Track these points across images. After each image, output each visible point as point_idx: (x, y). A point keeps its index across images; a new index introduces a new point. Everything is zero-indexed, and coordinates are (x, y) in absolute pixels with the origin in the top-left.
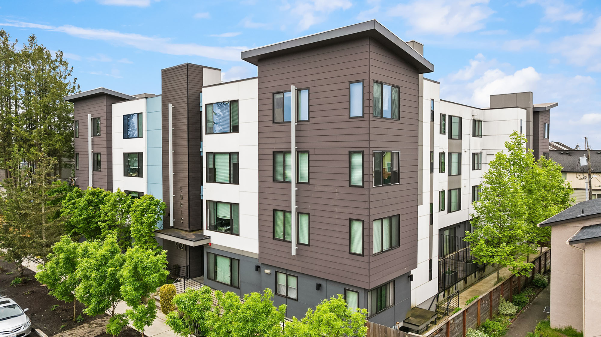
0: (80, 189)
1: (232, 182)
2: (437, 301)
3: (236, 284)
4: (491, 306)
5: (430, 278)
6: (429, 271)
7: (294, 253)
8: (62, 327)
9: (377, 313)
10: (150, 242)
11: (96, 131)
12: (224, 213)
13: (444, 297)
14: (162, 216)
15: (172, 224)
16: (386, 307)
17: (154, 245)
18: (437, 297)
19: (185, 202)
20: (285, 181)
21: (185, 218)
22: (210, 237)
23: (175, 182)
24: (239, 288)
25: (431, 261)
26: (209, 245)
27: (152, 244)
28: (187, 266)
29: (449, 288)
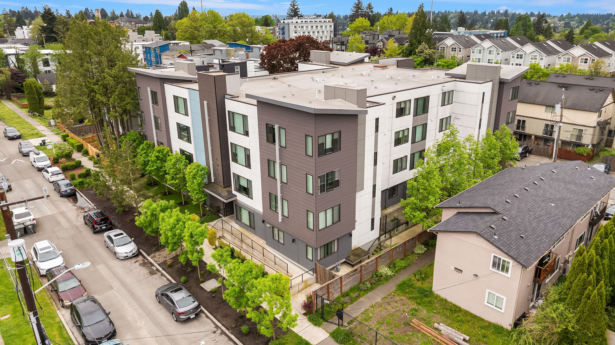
0: (148, 141)
1: (247, 166)
2: (379, 241)
3: (253, 226)
4: (405, 250)
5: (372, 228)
6: (371, 225)
7: (280, 220)
8: (154, 249)
9: (324, 257)
10: (200, 193)
11: (155, 102)
12: (244, 184)
13: (385, 237)
14: (206, 176)
15: (213, 181)
16: (331, 253)
17: (202, 195)
18: (379, 238)
19: (220, 168)
20: (274, 178)
21: (221, 178)
22: (236, 196)
23: (212, 153)
24: (254, 229)
25: (373, 220)
26: (236, 201)
27: (201, 194)
28: (224, 209)
29: (390, 231)
